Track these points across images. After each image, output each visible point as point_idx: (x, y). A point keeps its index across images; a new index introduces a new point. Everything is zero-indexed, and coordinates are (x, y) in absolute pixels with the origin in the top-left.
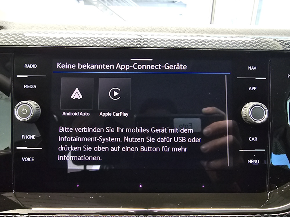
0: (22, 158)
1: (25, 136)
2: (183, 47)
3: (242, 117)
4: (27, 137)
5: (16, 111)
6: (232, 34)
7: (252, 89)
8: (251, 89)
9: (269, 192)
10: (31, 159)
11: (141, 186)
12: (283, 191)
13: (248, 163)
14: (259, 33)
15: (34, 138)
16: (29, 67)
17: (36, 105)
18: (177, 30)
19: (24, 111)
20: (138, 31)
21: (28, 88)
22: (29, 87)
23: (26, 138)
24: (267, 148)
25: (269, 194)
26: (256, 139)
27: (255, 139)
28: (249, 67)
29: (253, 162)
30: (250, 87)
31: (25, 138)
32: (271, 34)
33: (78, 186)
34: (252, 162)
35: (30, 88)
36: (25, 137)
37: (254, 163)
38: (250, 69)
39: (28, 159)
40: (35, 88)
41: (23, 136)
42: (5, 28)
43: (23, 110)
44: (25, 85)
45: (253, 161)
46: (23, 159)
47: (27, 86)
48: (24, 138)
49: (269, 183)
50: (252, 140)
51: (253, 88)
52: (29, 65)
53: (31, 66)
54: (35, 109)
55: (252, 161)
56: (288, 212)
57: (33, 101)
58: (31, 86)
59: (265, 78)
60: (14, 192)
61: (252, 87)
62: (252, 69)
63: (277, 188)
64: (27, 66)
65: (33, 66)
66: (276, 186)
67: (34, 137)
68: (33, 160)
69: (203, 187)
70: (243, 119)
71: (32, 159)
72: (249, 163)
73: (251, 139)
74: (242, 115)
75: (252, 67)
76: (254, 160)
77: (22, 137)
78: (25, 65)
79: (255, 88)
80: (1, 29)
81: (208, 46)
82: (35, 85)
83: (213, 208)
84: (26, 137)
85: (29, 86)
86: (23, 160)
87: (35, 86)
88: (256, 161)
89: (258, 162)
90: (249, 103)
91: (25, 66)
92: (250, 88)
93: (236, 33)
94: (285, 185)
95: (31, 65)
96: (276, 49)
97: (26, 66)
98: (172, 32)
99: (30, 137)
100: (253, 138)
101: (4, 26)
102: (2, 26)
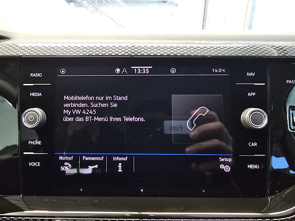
0: (29, 163)
2: (183, 55)
3: (242, 122)
5: (23, 118)
6: (229, 40)
7: (251, 94)
9: (269, 197)
10: (37, 164)
11: (142, 190)
12: (284, 196)
13: (248, 168)
14: (256, 39)
16: (35, 75)
17: (42, 112)
18: (176, 38)
19: (31, 118)
22: (34, 95)
23: (32, 143)
24: (267, 153)
25: (269, 199)
26: (256, 144)
27: (255, 144)
28: (247, 73)
32: (269, 40)
33: (81, 190)
34: (252, 167)
35: (36, 96)
37: (254, 168)
38: (249, 75)
39: (35, 164)
40: (40, 96)
41: (30, 142)
42: (11, 39)
44: (31, 93)
45: (253, 166)
47: (33, 94)
48: (30, 144)
49: (270, 189)
50: (252, 145)
52: (34, 74)
53: (37, 75)
54: (41, 116)
55: (252, 166)
56: (289, 217)
57: (39, 109)
58: (37, 94)
59: (264, 84)
60: (21, 196)
62: (251, 75)
63: (278, 193)
64: (33, 75)
65: (39, 75)
66: (277, 192)
67: (40, 143)
68: (39, 165)
69: (204, 191)
70: (243, 125)
71: (39, 163)
72: (249, 168)
73: (251, 144)
74: (241, 121)
75: (251, 73)
76: (254, 166)
79: (254, 94)
80: (8, 40)
81: (207, 53)
83: (214, 212)
86: (30, 165)
87: (40, 94)
88: (256, 166)
89: (258, 167)
90: (249, 109)
91: (31, 75)
92: (249, 94)
93: (234, 40)
94: (286, 190)
96: (274, 55)
97: (32, 75)
98: (171, 39)
99: (37, 142)
100: (253, 143)
101: (10, 36)
102: (8, 37)
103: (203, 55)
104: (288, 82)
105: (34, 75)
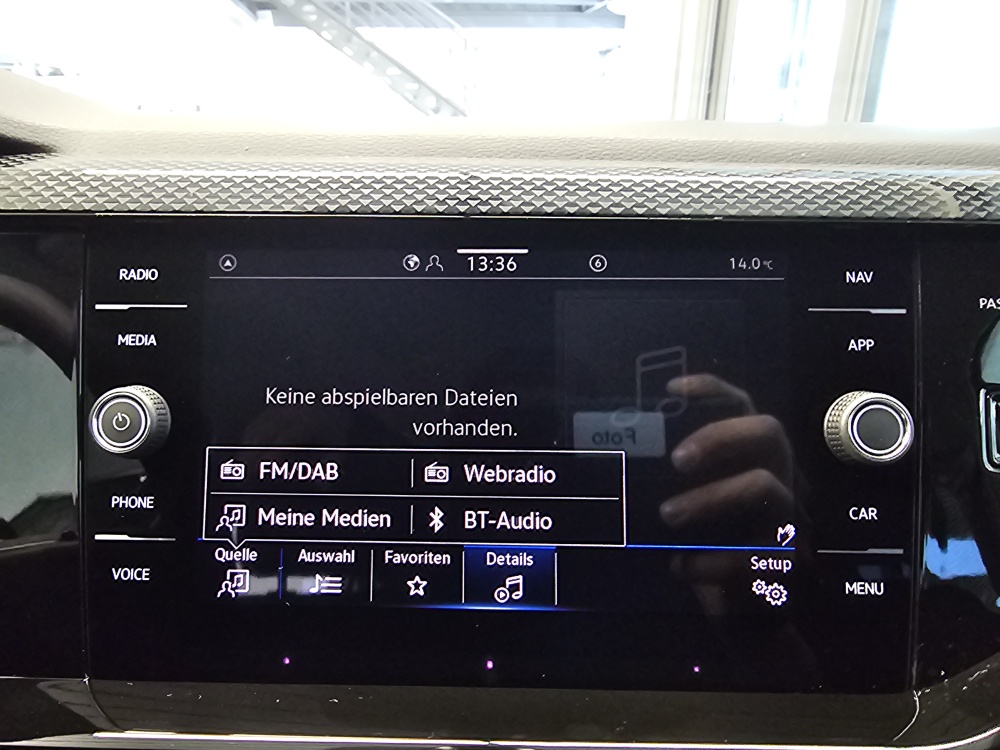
0: (113, 570)
1: (120, 500)
2: (630, 212)
3: (827, 441)
4: (128, 502)
5: (94, 421)
6: (788, 161)
7: (860, 346)
8: (855, 347)
9: (917, 693)
10: (140, 574)
11: (490, 665)
12: (965, 688)
13: (847, 592)
14: (879, 158)
15: (149, 507)
16: (134, 276)
17: (156, 401)
18: (607, 152)
19: (121, 419)
20: (479, 155)
21: (131, 344)
22: (132, 342)
23: (124, 505)
24: (911, 545)
25: (917, 699)
26: (874, 514)
27: (870, 514)
28: (848, 274)
29: (863, 591)
30: (853, 341)
31: (121, 506)
32: (922, 162)
33: (287, 661)
34: (861, 591)
35: (137, 344)
36: (122, 502)
37: (867, 593)
38: (853, 281)
39: (132, 574)
40: (152, 344)
41: (116, 500)
42: (55, 151)
43: (118, 419)
44: (120, 336)
45: (863, 586)
46: (117, 571)
47: (128, 340)
48: (117, 505)
49: (919, 664)
50: (861, 516)
51: (862, 343)
52: (133, 271)
53: (141, 274)
54: (155, 415)
55: (861, 586)
57: (147, 388)
58: (140, 339)
59: (904, 311)
60: (86, 680)
61: (859, 341)
62: (858, 279)
63: (945, 677)
64: (127, 276)
65: (147, 274)
66: (943, 673)
67: (149, 502)
68: (146, 577)
69: (696, 670)
70: (830, 448)
71: (145, 572)
72: (852, 593)
73: (856, 514)
74: (826, 435)
75: (860, 273)
76: (867, 585)
77: (114, 503)
78: (121, 270)
79: (870, 343)
80: (44, 155)
81: (710, 206)
82: (152, 337)
84: (126, 502)
85: (135, 338)
86: (116, 577)
87: (153, 340)
88: (875, 585)
89: (879, 590)
90: (850, 394)
91: (121, 275)
92: (852, 345)
93: (802, 161)
94: (972, 669)
95: (139, 271)
96: (937, 214)
97: (124, 275)
98: (592, 157)
99: (139, 501)
100: (863, 510)
101: (53, 143)
102: (46, 144)
103: (699, 213)
104: (985, 306)
105: (130, 276)
